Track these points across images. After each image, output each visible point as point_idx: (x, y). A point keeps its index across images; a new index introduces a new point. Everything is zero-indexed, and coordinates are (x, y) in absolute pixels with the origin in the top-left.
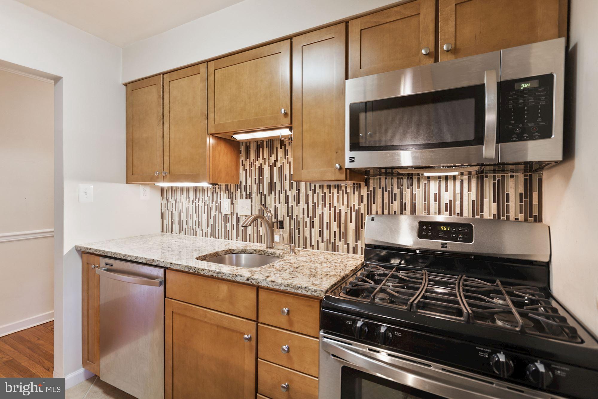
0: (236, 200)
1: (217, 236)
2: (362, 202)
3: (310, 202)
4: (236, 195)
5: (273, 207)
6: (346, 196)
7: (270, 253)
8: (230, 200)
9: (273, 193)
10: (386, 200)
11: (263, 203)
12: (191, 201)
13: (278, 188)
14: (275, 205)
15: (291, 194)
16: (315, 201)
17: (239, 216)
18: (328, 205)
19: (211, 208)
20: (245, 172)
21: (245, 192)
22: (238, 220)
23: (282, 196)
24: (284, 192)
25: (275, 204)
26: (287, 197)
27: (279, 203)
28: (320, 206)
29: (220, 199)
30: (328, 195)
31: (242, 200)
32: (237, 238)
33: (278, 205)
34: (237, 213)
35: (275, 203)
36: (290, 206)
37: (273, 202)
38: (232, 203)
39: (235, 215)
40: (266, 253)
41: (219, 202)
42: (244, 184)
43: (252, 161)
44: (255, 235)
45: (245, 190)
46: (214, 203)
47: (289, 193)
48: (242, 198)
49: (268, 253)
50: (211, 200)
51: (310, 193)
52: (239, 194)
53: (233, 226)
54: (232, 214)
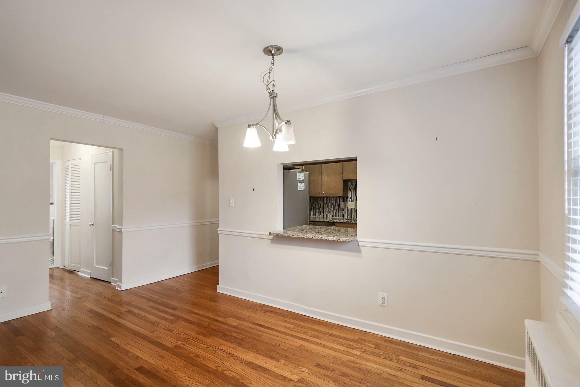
1: (338, 216)
8: (344, 202)
12: (325, 203)
19: (335, 206)
20: (351, 192)
21: (351, 199)
22: (348, 210)
29: (339, 202)
38: (345, 204)
39: (347, 208)
41: (339, 203)
42: (351, 196)
43: (354, 188)
45: (351, 198)
46: (336, 204)
48: (349, 201)
50: (335, 203)
52: (348, 200)
53: (345, 212)
54: (345, 208)
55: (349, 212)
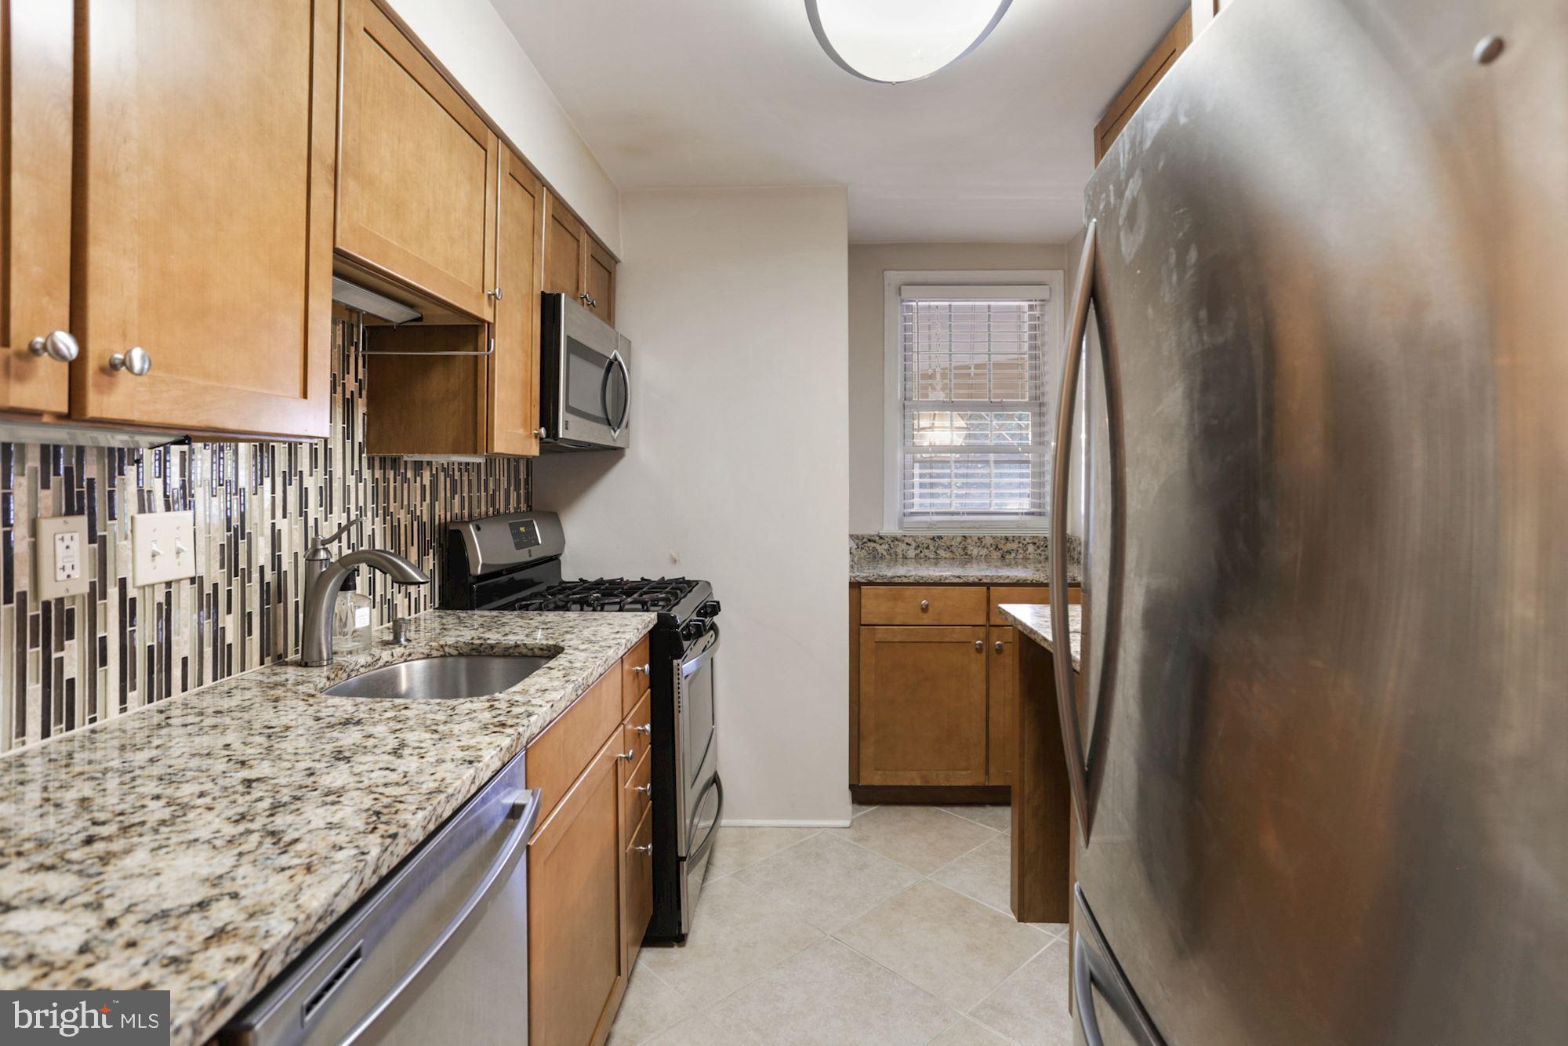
0: (112, 517)
2: (425, 501)
3: (353, 507)
4: (111, 494)
5: (268, 532)
6: (406, 485)
7: (362, 666)
8: (82, 520)
9: (267, 481)
10: (448, 495)
11: (235, 522)
13: (281, 464)
14: (273, 524)
15: (312, 483)
16: (361, 503)
17: (131, 593)
18: (381, 512)
21: (160, 481)
22: (128, 610)
23: (293, 492)
24: (295, 480)
25: (273, 521)
26: (303, 493)
27: (285, 516)
28: (369, 514)
30: (381, 485)
31: (147, 516)
32: (123, 700)
33: (282, 524)
34: (123, 583)
35: (273, 517)
36: (311, 523)
37: (268, 514)
39: (113, 592)
40: (352, 671)
44: (208, 651)
45: (161, 470)
47: (309, 482)
48: (144, 504)
49: (357, 667)
51: (351, 480)
52: (132, 489)
53: (98, 655)
54: (97, 592)
55: (145, 633)
